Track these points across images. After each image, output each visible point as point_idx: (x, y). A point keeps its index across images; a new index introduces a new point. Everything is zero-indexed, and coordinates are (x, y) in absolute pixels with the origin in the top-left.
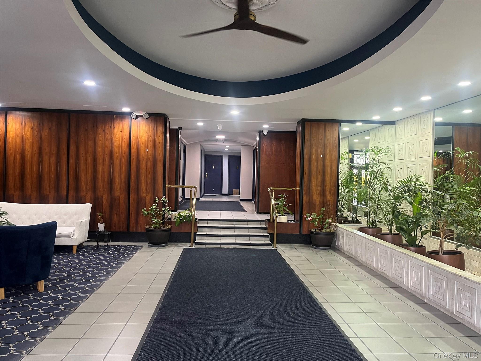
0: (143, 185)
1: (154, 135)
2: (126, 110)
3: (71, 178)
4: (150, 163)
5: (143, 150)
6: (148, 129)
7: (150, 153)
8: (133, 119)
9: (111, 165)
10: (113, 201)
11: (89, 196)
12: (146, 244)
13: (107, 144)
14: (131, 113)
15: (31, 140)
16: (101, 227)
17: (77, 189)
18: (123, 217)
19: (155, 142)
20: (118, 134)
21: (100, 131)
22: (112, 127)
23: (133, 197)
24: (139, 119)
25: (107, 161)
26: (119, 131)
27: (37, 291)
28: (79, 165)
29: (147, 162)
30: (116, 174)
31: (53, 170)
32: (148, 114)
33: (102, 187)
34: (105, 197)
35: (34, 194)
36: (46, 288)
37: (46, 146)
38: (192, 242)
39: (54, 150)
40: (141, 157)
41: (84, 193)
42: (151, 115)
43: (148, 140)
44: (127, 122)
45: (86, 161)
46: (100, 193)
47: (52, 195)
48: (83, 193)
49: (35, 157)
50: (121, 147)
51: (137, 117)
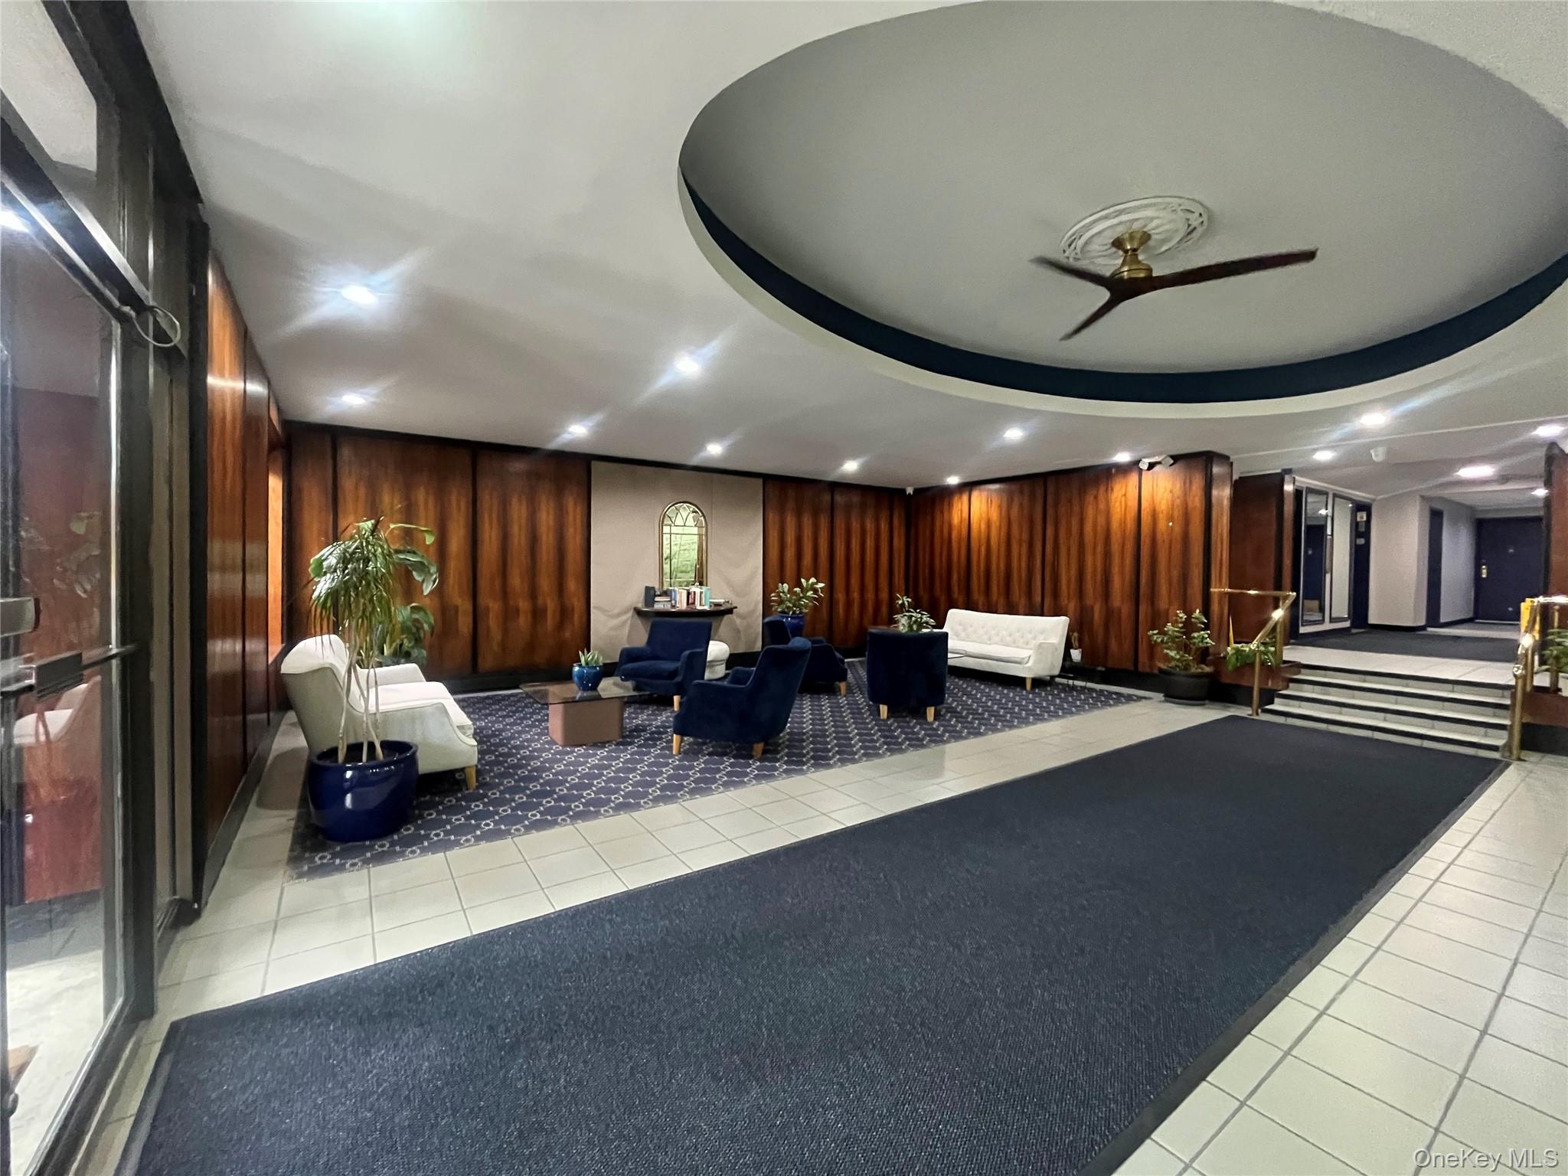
0: (1163, 589)
1: (1186, 494)
2: (1123, 457)
3: (1047, 578)
4: (1177, 547)
5: (1162, 525)
6: (1174, 485)
7: (1178, 529)
8: (1143, 473)
9: (1107, 555)
10: (1109, 614)
11: (1072, 606)
12: (1161, 696)
13: (1101, 520)
14: (1136, 463)
15: (998, 524)
16: (1076, 655)
17: (1056, 594)
18: (1127, 645)
19: (1186, 508)
20: (1119, 500)
21: (1090, 499)
22: (1109, 490)
23: (1143, 608)
24: (1157, 468)
25: (1100, 548)
26: (1120, 496)
27: (926, 719)
28: (1058, 559)
29: (1170, 547)
30: (1116, 570)
31: (1024, 565)
32: (1172, 457)
33: (1091, 591)
34: (1097, 608)
35: (1002, 601)
36: (937, 716)
37: (1015, 531)
38: (1255, 706)
39: (1025, 536)
40: (1159, 537)
41: (1066, 601)
42: (1176, 458)
43: (1173, 505)
44: (1133, 478)
45: (1069, 550)
46: (1089, 600)
47: (1022, 602)
48: (1064, 601)
49: (1003, 549)
50: (1123, 522)
51: (1151, 466)
